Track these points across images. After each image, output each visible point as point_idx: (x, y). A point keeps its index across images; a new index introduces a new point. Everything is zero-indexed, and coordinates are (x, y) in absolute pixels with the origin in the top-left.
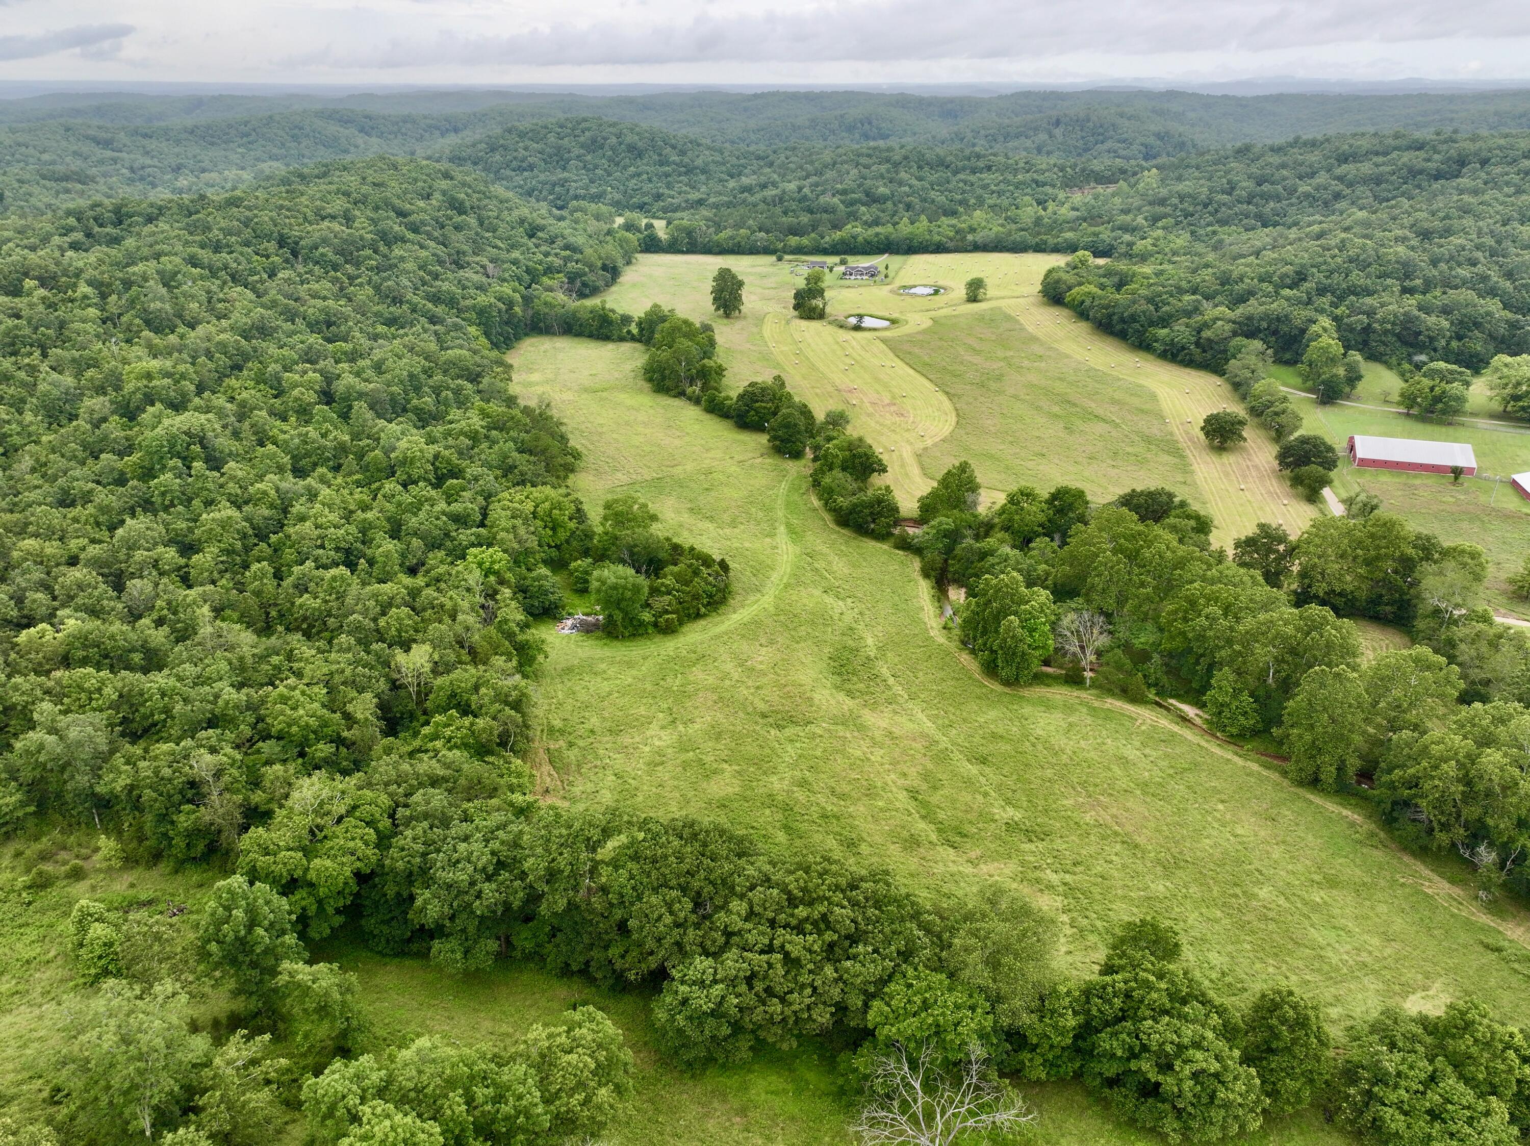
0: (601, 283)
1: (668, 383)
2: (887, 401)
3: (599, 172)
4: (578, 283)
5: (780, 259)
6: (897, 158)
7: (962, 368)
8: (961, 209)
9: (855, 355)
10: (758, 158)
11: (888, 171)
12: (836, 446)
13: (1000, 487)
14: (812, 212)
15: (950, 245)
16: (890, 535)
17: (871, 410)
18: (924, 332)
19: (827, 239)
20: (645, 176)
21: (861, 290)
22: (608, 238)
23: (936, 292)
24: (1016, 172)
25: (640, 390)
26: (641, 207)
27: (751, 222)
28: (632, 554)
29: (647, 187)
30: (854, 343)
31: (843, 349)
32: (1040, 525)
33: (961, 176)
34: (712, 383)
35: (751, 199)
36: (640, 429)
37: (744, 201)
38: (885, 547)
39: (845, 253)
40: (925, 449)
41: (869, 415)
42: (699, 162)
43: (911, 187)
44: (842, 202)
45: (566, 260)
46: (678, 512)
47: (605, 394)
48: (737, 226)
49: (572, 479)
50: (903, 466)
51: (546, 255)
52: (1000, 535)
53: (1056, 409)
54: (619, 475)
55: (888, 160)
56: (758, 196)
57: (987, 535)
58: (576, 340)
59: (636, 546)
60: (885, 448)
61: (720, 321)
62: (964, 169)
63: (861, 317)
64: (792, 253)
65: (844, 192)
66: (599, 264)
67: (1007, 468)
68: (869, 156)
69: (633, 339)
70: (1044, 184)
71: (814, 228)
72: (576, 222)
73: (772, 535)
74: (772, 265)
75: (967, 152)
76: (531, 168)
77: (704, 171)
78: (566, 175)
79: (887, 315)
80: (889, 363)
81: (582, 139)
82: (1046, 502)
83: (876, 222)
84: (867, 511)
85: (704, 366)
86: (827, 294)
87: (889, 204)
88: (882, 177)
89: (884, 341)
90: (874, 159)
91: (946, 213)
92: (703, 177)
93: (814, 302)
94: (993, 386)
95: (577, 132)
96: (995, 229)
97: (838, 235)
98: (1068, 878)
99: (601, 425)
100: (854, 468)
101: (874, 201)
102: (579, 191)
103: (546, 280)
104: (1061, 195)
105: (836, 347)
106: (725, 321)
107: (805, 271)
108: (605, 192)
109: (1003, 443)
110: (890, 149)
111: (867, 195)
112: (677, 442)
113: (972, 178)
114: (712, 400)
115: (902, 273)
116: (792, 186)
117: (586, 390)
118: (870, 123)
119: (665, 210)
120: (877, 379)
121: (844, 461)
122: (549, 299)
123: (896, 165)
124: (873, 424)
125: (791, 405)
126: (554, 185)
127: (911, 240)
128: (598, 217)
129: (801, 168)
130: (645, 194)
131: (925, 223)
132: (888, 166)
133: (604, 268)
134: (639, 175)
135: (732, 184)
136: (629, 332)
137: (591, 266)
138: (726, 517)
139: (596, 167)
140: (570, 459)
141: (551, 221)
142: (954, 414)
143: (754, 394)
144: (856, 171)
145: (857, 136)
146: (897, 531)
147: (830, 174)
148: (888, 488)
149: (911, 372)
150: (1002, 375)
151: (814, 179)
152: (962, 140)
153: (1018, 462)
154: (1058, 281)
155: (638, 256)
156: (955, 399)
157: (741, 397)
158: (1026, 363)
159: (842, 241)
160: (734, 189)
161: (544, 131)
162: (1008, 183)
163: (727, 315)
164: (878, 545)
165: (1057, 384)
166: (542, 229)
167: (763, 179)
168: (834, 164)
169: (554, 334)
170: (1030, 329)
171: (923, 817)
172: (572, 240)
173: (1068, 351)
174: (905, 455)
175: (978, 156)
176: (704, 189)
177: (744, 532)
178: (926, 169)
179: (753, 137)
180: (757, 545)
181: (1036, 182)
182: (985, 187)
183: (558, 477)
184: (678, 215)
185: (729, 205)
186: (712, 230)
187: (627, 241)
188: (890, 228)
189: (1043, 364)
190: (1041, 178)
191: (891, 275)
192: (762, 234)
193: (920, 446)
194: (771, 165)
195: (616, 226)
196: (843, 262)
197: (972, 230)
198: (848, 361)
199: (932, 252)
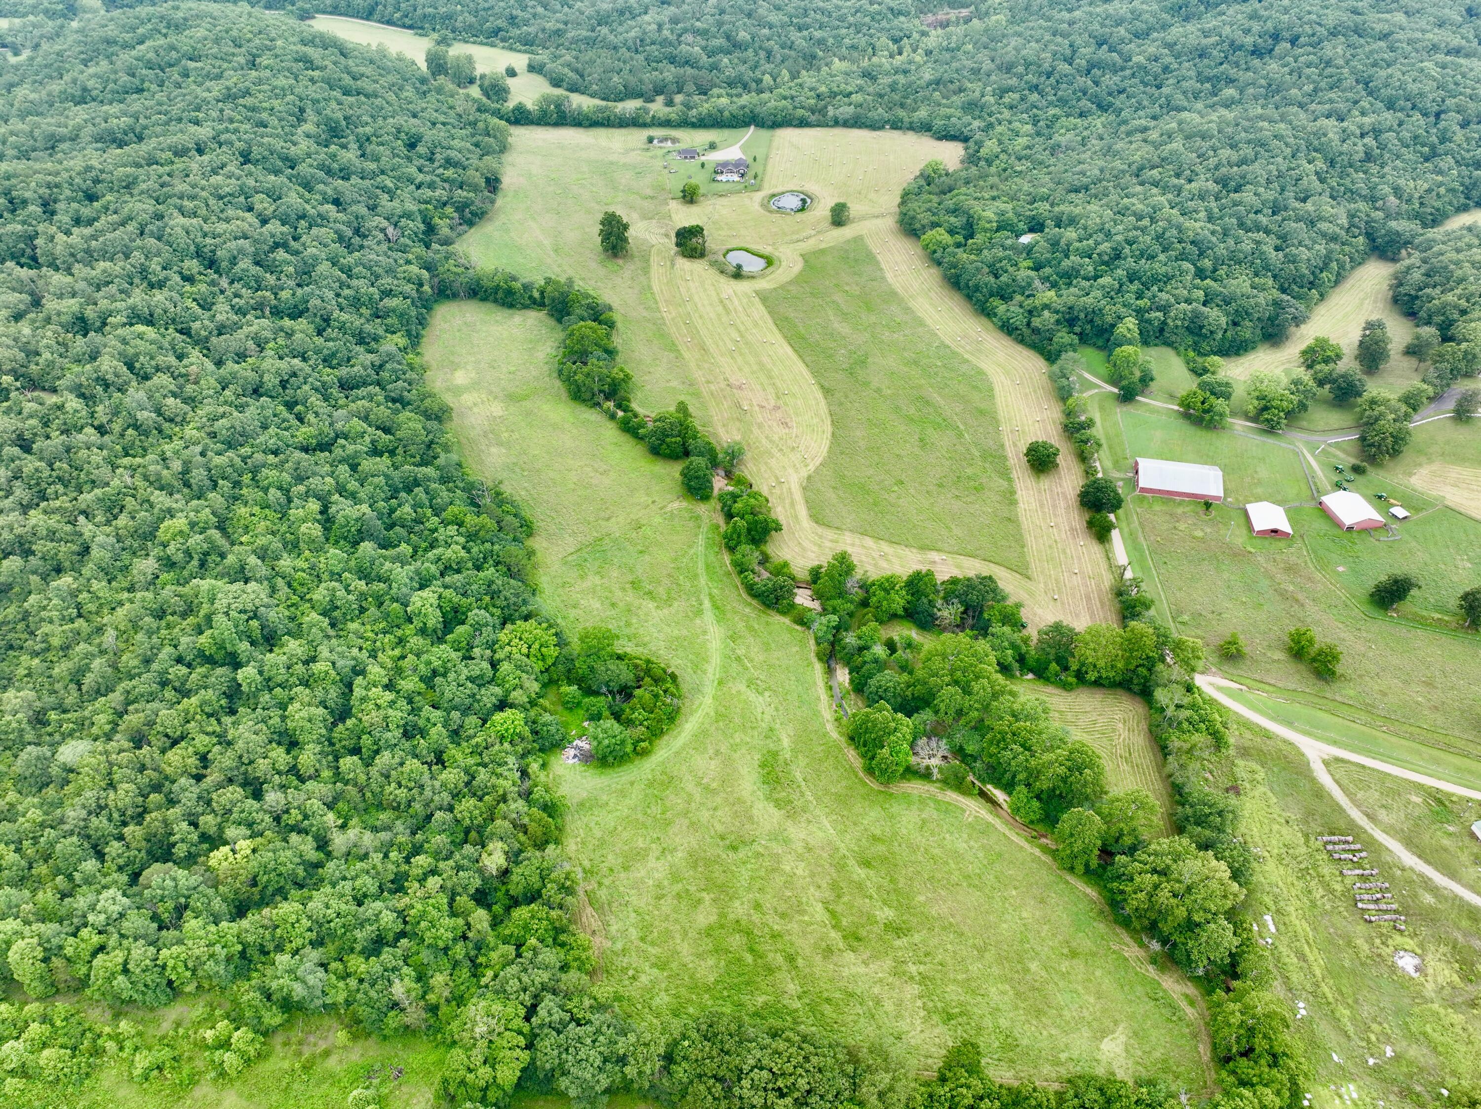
0: (487, 206)
2: (773, 403)
7: (833, 343)
8: (820, 53)
9: (739, 324)
15: (812, 119)
17: (760, 417)
18: (797, 279)
19: (695, 112)
21: (734, 201)
25: (559, 397)
30: (736, 301)
31: (727, 311)
32: (902, 609)
34: (625, 401)
35: (611, 38)
38: (787, 621)
40: (809, 478)
41: (759, 426)
50: (792, 504)
53: (912, 411)
56: (618, 36)
58: (483, 307)
60: (776, 478)
64: (661, 125)
67: (875, 504)
70: (899, 13)
73: (701, 613)
74: (645, 149)
79: (762, 249)
80: (769, 338)
89: (762, 297)
93: (695, 240)
94: (860, 373)
96: (854, 97)
98: (922, 968)
103: (438, 222)
105: (720, 308)
106: (615, 264)
115: (769, 167)
119: (522, 41)
120: (761, 366)
124: (763, 441)
131: (787, 80)
136: (531, 298)
142: (829, 421)
149: (790, 351)
150: (867, 355)
151: (672, 11)
153: (883, 494)
154: (913, 218)
156: (829, 397)
158: (887, 335)
159: (710, 115)
162: (865, 13)
163: (616, 255)
164: (782, 619)
165: (913, 370)
170: (890, 277)
171: (834, 927)
173: (923, 314)
174: (793, 487)
181: (892, 11)
182: (842, 18)
185: (588, 42)
189: (901, 338)
190: (895, 5)
191: (759, 173)
193: (804, 473)
196: (712, 147)
198: (734, 334)
199: (796, 127)
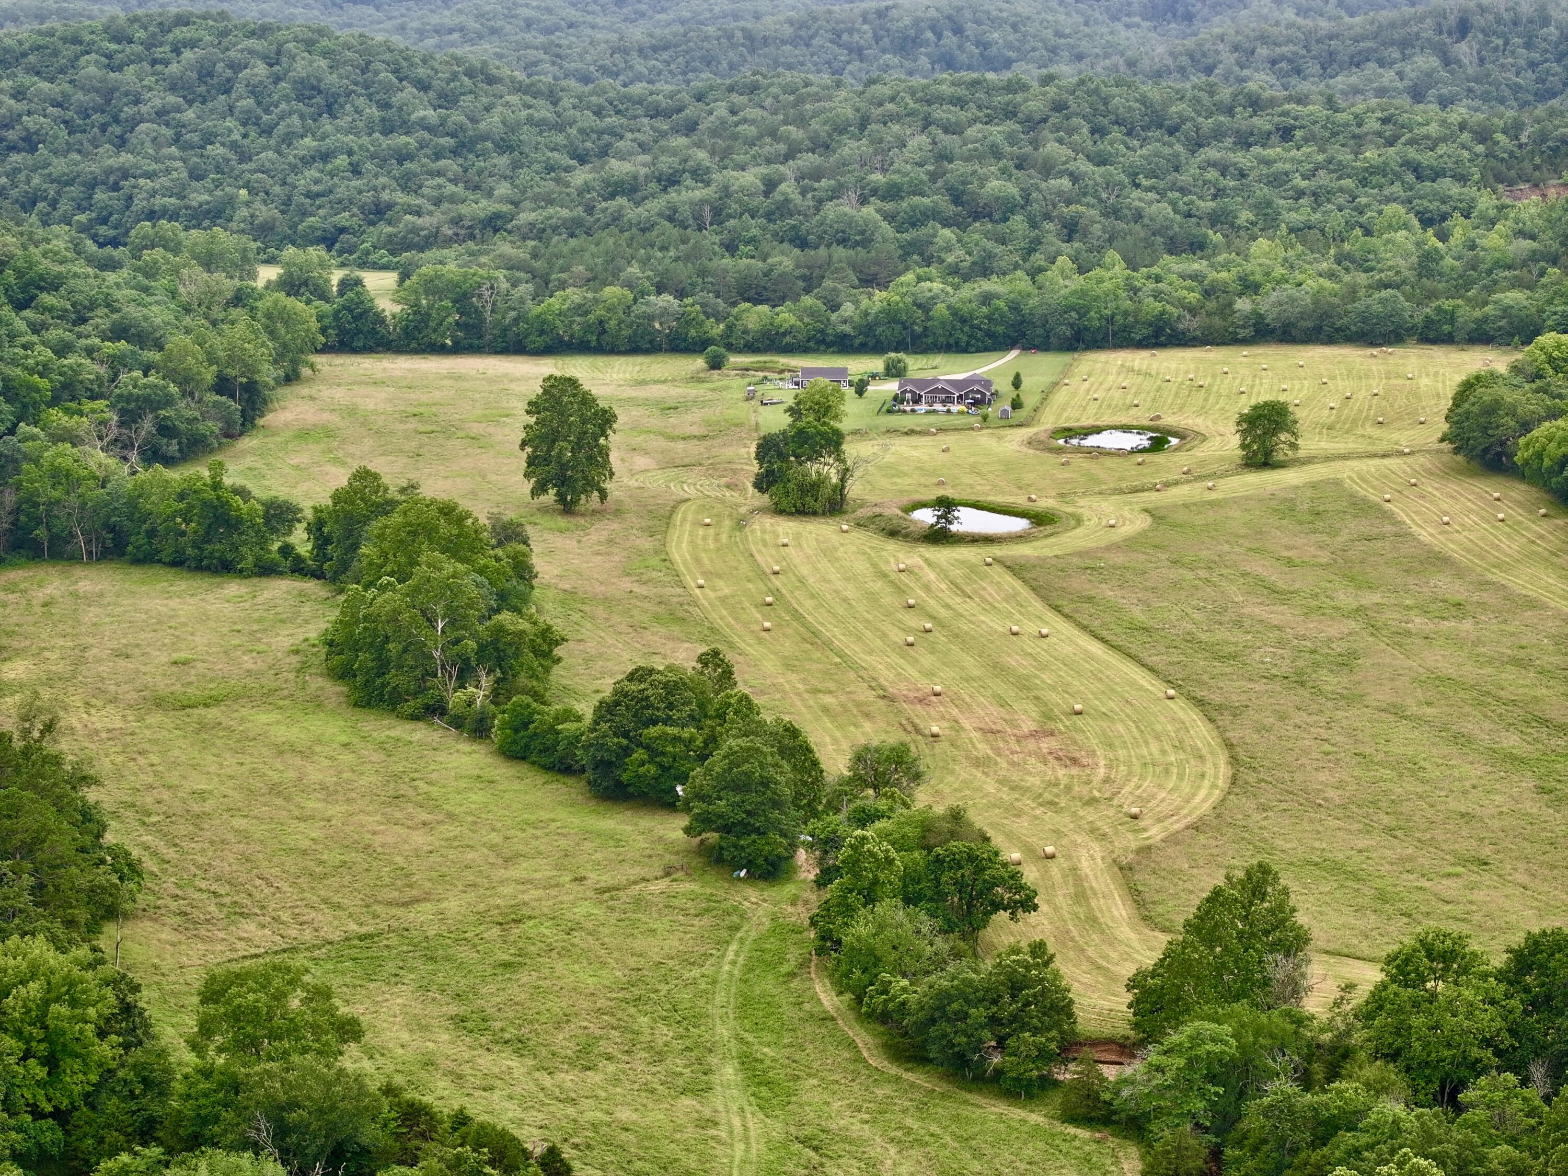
0: (213, 426)
1: (394, 678)
2: (1028, 726)
3: (216, 150)
4: (147, 425)
5: (716, 364)
6: (1035, 105)
7: (1239, 637)
8: (1216, 237)
9: (932, 604)
10: (655, 113)
11: (1011, 139)
12: (884, 835)
13: (1364, 948)
14: (802, 243)
15: (1189, 324)
16: (1047, 1083)
17: (983, 748)
18: (1130, 544)
19: (848, 309)
20: (342, 161)
21: (949, 439)
22: (235, 313)
23: (1158, 445)
24: (1359, 142)
25: (317, 703)
26: (329, 240)
27: (634, 270)
28: (281, 1131)
29: (346, 187)
30: (931, 575)
31: (900, 590)
32: (1487, 1043)
33: (1211, 153)
34: (523, 680)
35: (633, 213)
36: (313, 804)
37: (616, 218)
38: (1036, 1118)
39: (899, 347)
40: (1145, 850)
41: (978, 762)
42: (492, 122)
43: (1075, 178)
44: (889, 217)
45: (116, 364)
46: (421, 1026)
47: (212, 714)
48: (594, 280)
49: (110, 933)
50: (1081, 896)
51: (62, 350)
52: (1371, 1071)
53: (1511, 741)
54: (249, 928)
55: (1010, 113)
56: (656, 205)
57: (1333, 1074)
58: (137, 573)
59: (293, 1105)
60: (1028, 850)
61: (546, 521)
62: (1218, 135)
63: (946, 506)
64: (751, 348)
65: (893, 193)
66: (209, 375)
67: (1382, 897)
68: (959, 102)
69: (299, 569)
70: (1437, 174)
71: (810, 283)
72: (151, 272)
73: (700, 1090)
74: (695, 379)
75: (1225, 93)
76: (30, 143)
77: (504, 146)
78: (126, 158)
79: (1020, 501)
80: (1031, 628)
81: (174, 68)
82: (1501, 975)
83: (984, 269)
84: (978, 1013)
85: (500, 630)
86: (850, 449)
87: (1018, 222)
88: (996, 153)
89: (1015, 568)
90: (972, 111)
91: (1174, 248)
92: (502, 161)
93: (813, 469)
94: (1331, 681)
95: (160, 52)
96: (1311, 284)
97: (877, 300)
99: (201, 795)
100: (940, 896)
101: (977, 215)
102: (159, 201)
103: (57, 417)
104: (1485, 202)
105: (877, 585)
106: (562, 522)
107: (786, 393)
108: (231, 201)
109: (1368, 831)
110: (1014, 87)
111: (957, 198)
112: (419, 839)
113: (1242, 159)
114: (522, 723)
115: (1061, 396)
116: (750, 178)
117: (159, 703)
118: (958, 31)
119: (396, 246)
120: (999, 669)
121: (910, 877)
122: (65, 462)
123: (1033, 124)
124: (991, 786)
125: (754, 728)
126: (92, 185)
127: (1082, 311)
128: (209, 261)
129: (773, 133)
130: (342, 205)
131: (1120, 269)
132: (1011, 126)
133: (222, 386)
134: (326, 157)
135: (581, 176)
136: (286, 550)
137: (186, 382)
138: (564, 1042)
139: (209, 138)
140: (104, 876)
141: (80, 267)
142: (1222, 758)
143: (643, 701)
144: (922, 140)
145: (924, 62)
146: (1067, 1074)
147: (850, 148)
148: (1038, 948)
149: (1096, 648)
150: (1353, 654)
151: (807, 160)
152: (1209, 70)
153: (1412, 880)
154: (1492, 409)
155: (320, 360)
156: (1225, 719)
157: (606, 710)
158: (1418, 622)
159: (891, 316)
160: (587, 188)
161: (69, 51)
162: (1341, 170)
163: (567, 507)
164: (1016, 1113)
165: (1510, 674)
166: (54, 284)
167: (666, 163)
168: (864, 123)
169: (74, 559)
170: (1425, 534)
172: (133, 312)
173: (1532, 592)
174: (1085, 866)
175: (1255, 104)
176: (503, 189)
177: (616, 1081)
178: (1116, 133)
179: (640, 65)
180: (656, 1116)
181: (1416, 169)
182: (1278, 180)
183: (70, 923)
184: (432, 254)
185: (573, 228)
186: (525, 289)
187: (288, 319)
188: (1021, 282)
189: (1467, 625)
190: (1426, 158)
191: (1030, 401)
192: (667, 300)
193: (1128, 842)
194: (690, 128)
195: (260, 283)
196: (894, 371)
197: (1249, 287)
198: (914, 621)
199: (1141, 345)
